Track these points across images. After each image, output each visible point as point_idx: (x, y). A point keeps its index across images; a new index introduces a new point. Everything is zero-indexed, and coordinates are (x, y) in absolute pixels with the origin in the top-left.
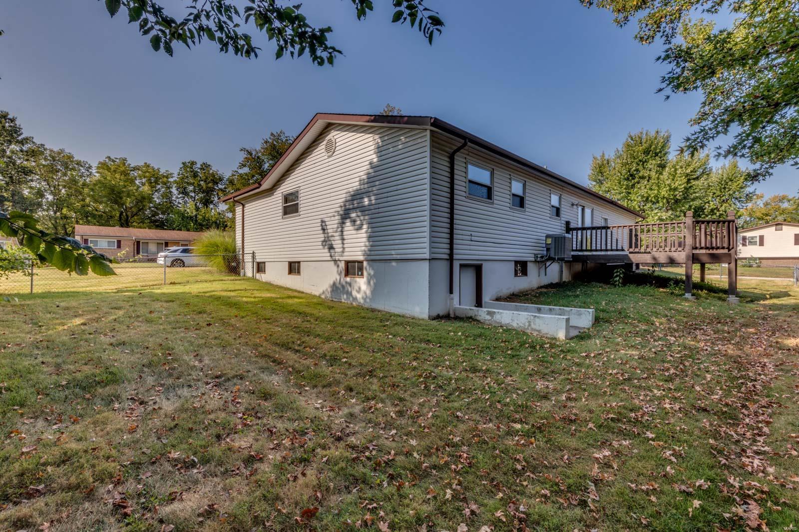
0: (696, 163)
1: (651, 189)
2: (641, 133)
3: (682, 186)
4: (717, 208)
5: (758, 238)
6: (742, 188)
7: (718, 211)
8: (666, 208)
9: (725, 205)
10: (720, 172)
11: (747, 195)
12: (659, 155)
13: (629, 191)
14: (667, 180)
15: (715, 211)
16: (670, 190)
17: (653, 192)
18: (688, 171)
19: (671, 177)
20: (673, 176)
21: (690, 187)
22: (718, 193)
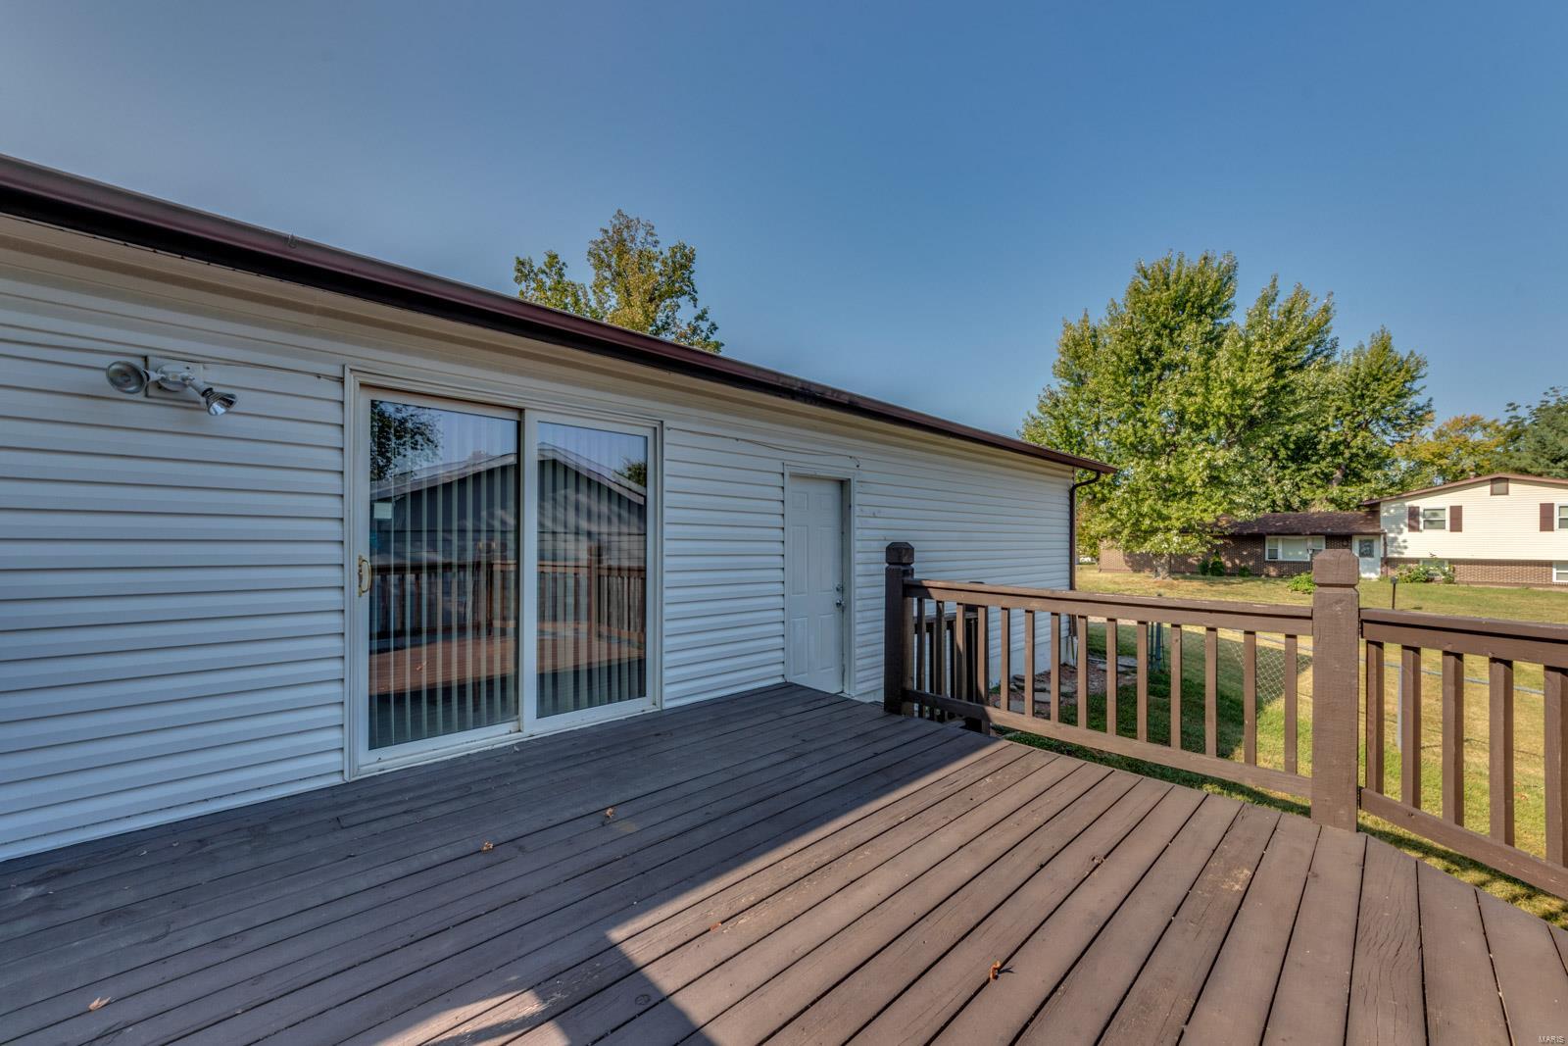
0: (1298, 327)
1: (1190, 394)
2: (1168, 260)
3: (1264, 385)
4: (1345, 440)
5: (1448, 512)
6: (1399, 396)
7: (1348, 446)
8: (1227, 439)
9: (1362, 433)
10: (1352, 361)
11: (1412, 412)
12: (1209, 310)
13: (1140, 399)
14: (1226, 368)
15: (1342, 448)
16: (1235, 393)
17: (1192, 399)
18: (1279, 347)
19: (1237, 364)
20: (1242, 359)
21: (1284, 387)
22: (1348, 407)
